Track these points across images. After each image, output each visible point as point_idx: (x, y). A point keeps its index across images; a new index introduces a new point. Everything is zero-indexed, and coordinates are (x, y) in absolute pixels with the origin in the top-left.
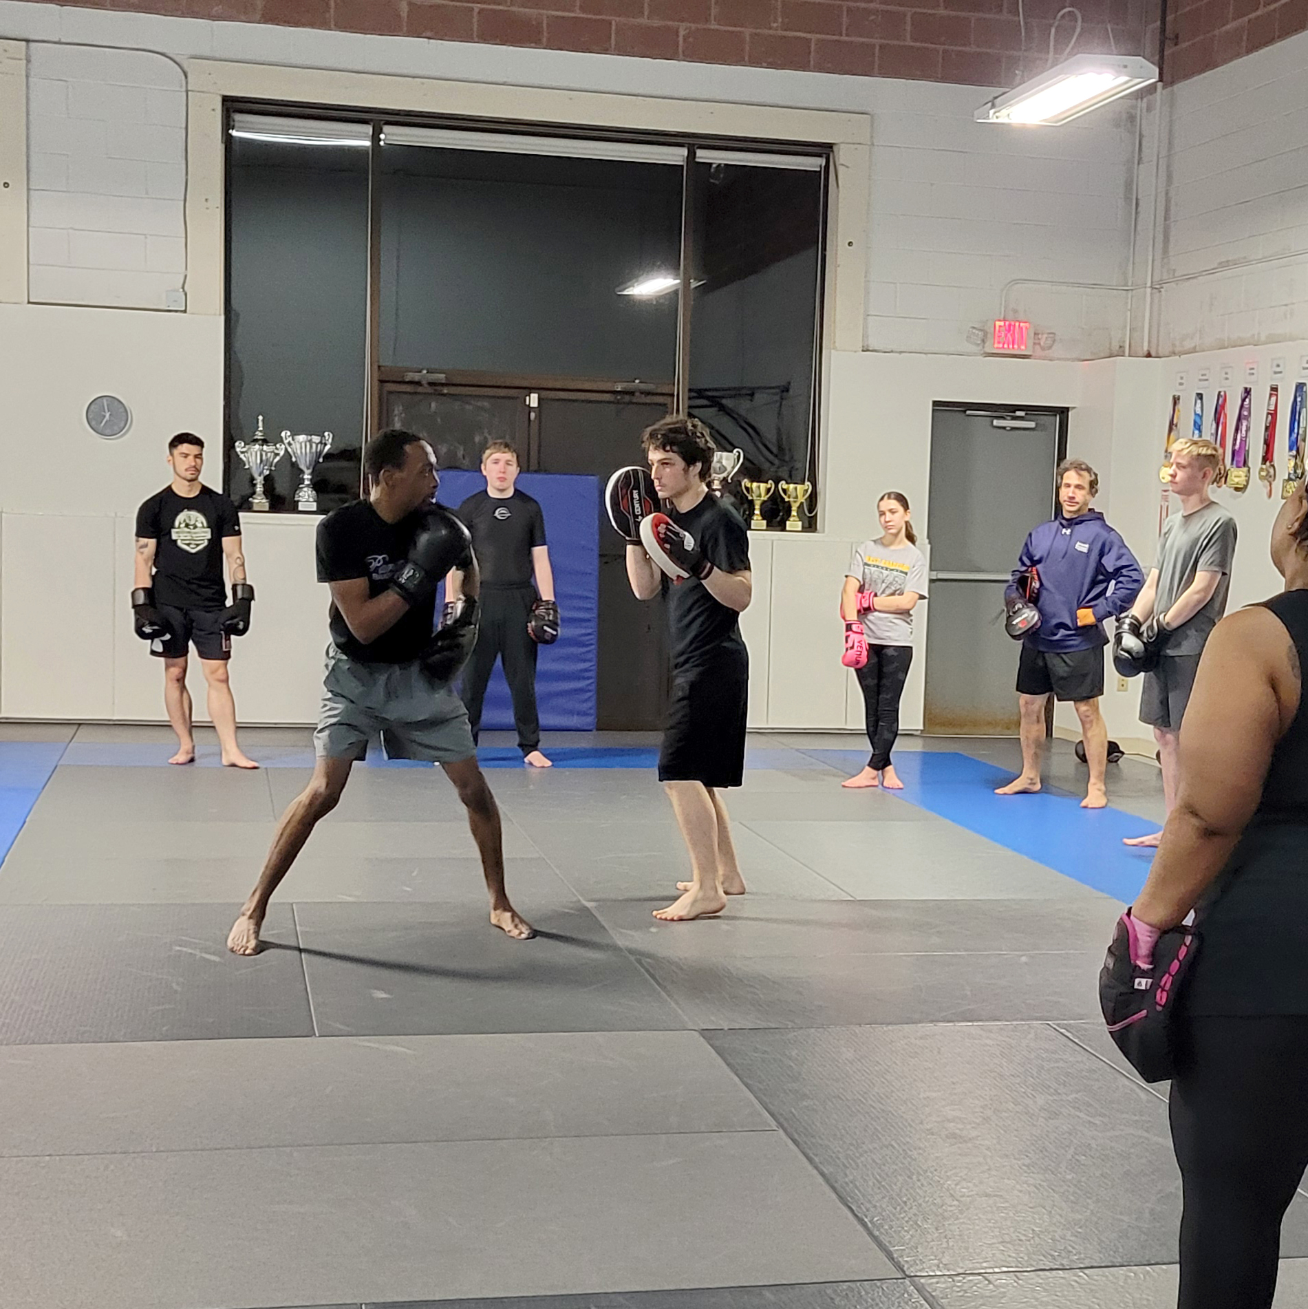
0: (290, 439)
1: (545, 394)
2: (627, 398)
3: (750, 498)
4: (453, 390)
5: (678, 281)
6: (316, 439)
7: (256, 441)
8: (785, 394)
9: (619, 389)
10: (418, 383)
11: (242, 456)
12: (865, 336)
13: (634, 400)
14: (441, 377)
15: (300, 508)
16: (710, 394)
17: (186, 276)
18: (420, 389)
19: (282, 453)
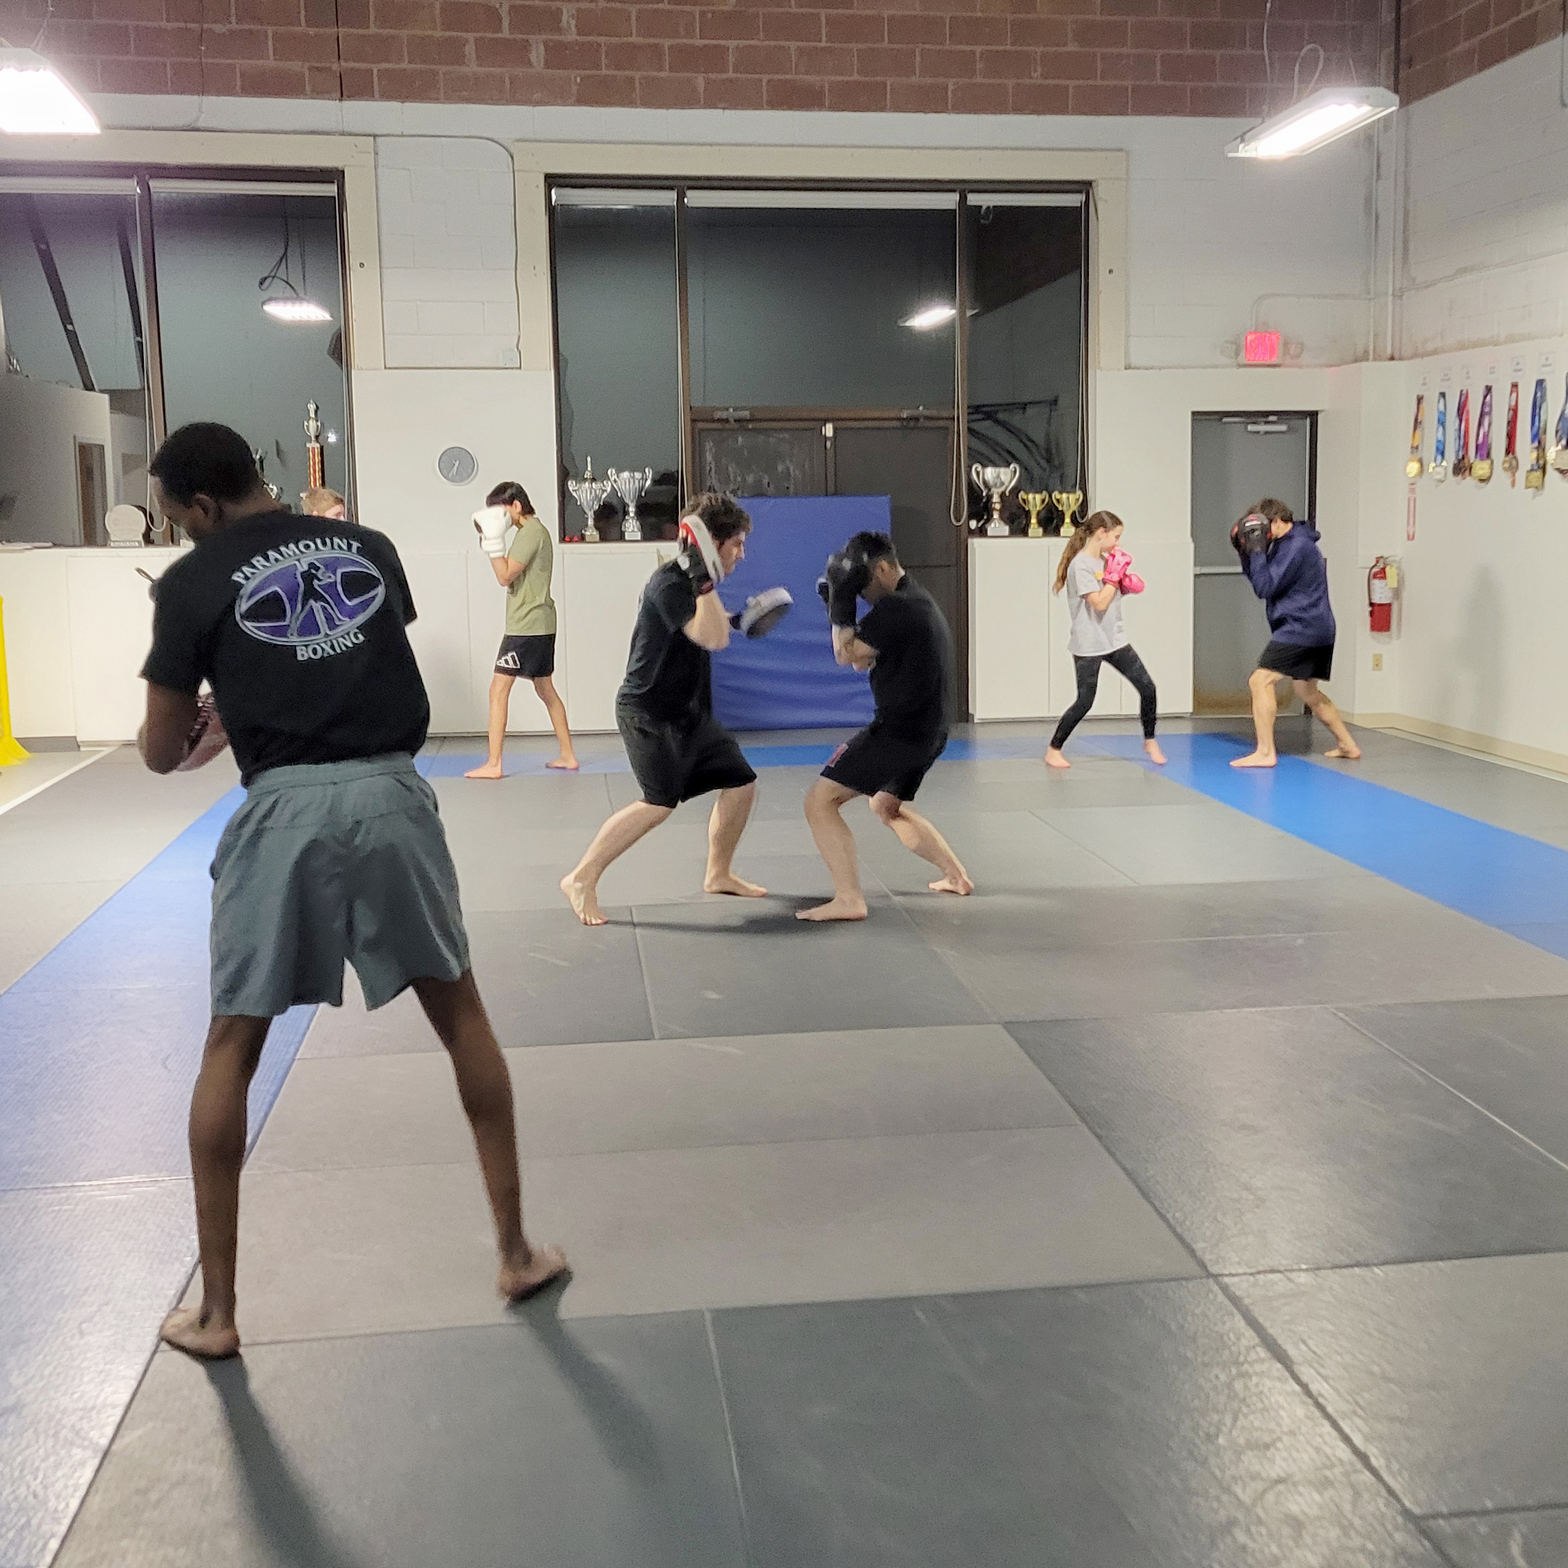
0: (616, 476)
1: (840, 424)
2: (912, 424)
3: (1027, 509)
4: (758, 425)
5: (953, 312)
6: (638, 475)
7: (586, 480)
8: (1053, 407)
9: (905, 416)
10: (727, 421)
11: (574, 494)
12: (1127, 355)
13: (919, 425)
14: (746, 414)
15: (627, 538)
16: (985, 409)
18: (727, 426)
19: (609, 489)
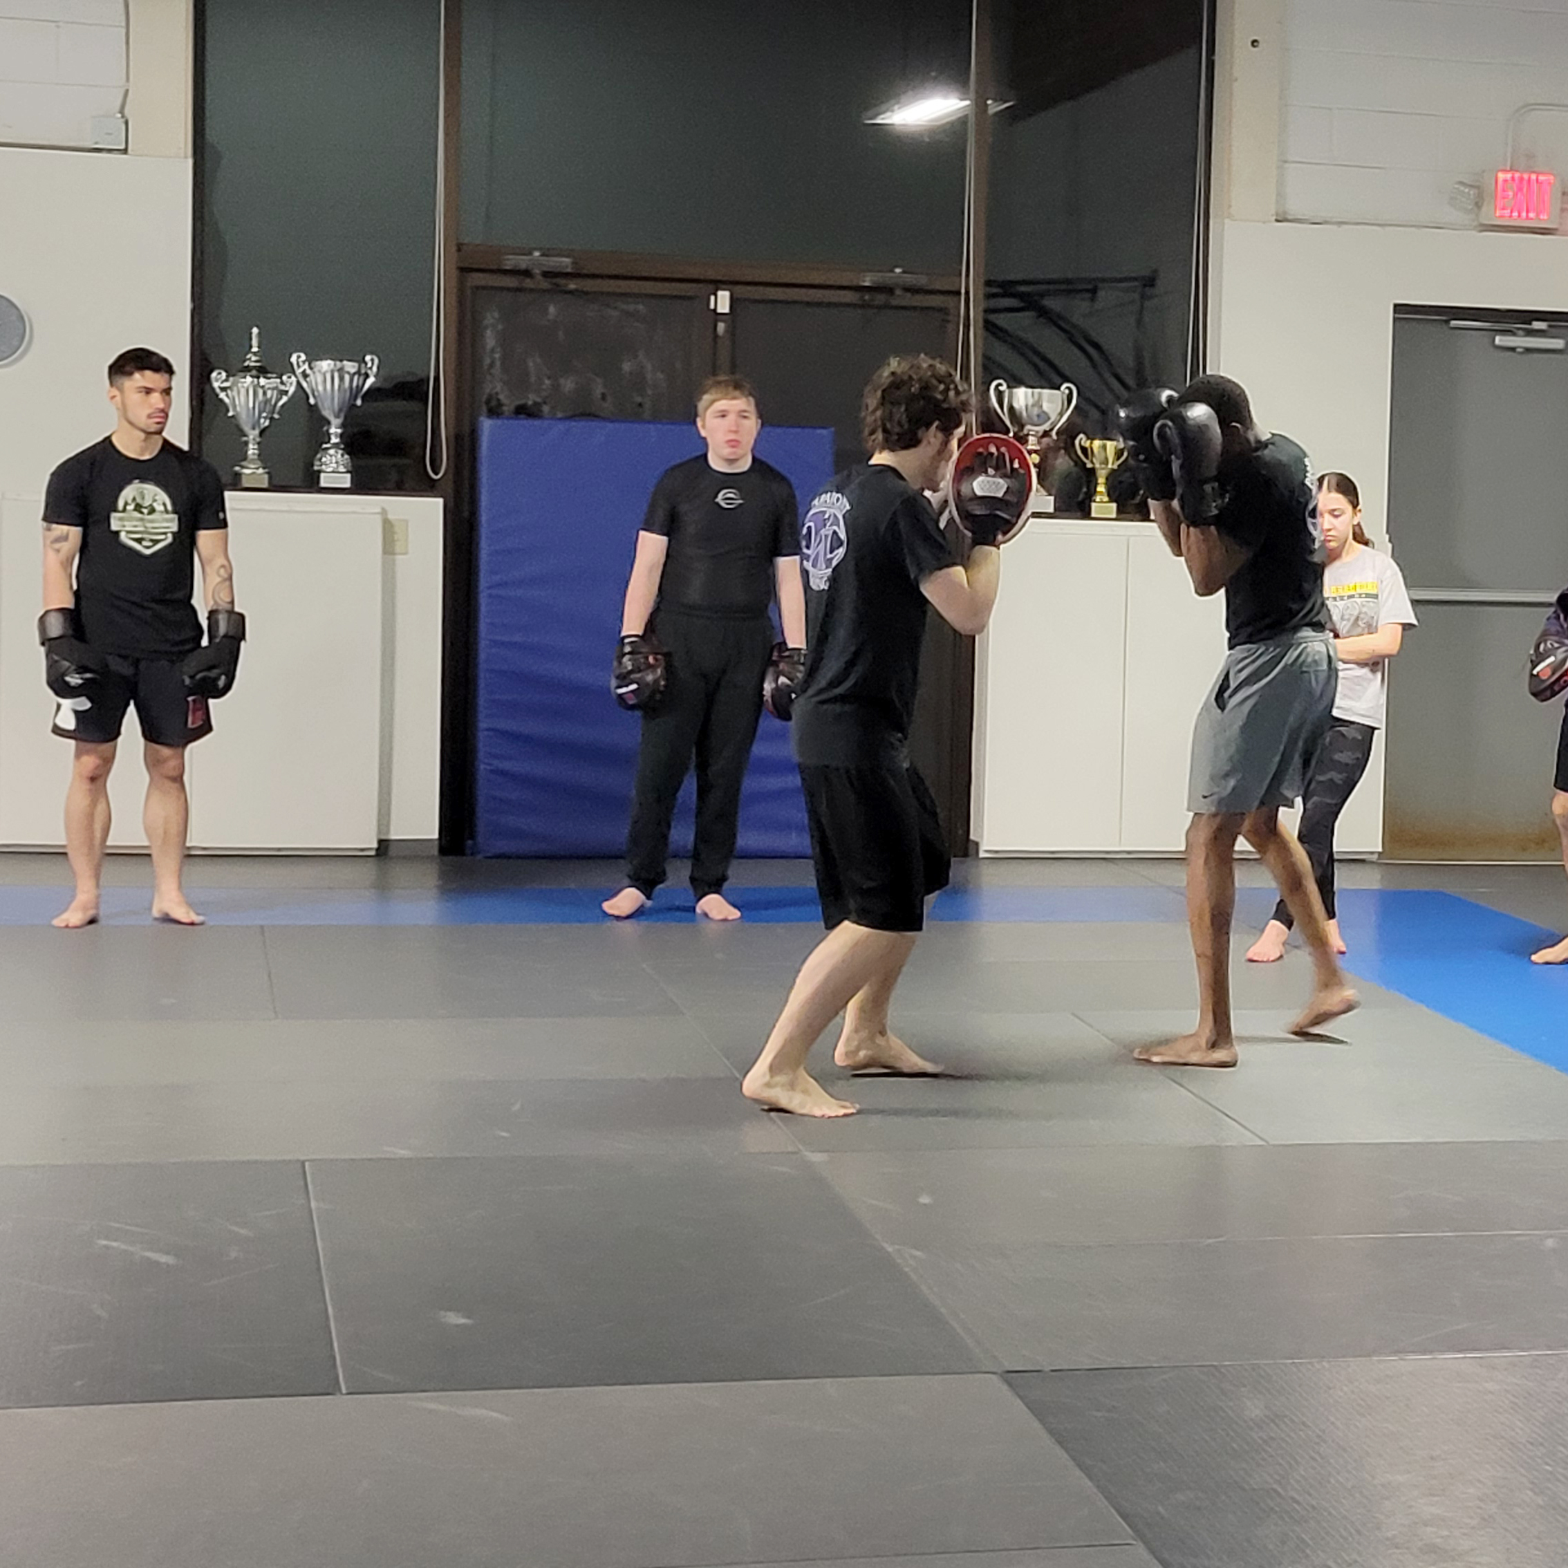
0: (306, 366)
1: (741, 291)
2: (880, 298)
3: (1089, 465)
4: (589, 285)
5: (967, 102)
6: (351, 367)
7: (248, 369)
8: (1148, 291)
9: (867, 284)
10: (527, 273)
11: (222, 395)
12: (1280, 196)
13: (894, 302)
14: (565, 263)
15: (323, 484)
16: (1023, 289)
17: (127, 92)
18: (528, 283)
19: (292, 390)
